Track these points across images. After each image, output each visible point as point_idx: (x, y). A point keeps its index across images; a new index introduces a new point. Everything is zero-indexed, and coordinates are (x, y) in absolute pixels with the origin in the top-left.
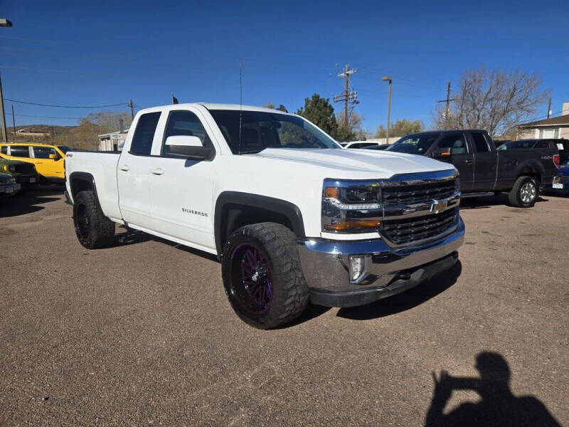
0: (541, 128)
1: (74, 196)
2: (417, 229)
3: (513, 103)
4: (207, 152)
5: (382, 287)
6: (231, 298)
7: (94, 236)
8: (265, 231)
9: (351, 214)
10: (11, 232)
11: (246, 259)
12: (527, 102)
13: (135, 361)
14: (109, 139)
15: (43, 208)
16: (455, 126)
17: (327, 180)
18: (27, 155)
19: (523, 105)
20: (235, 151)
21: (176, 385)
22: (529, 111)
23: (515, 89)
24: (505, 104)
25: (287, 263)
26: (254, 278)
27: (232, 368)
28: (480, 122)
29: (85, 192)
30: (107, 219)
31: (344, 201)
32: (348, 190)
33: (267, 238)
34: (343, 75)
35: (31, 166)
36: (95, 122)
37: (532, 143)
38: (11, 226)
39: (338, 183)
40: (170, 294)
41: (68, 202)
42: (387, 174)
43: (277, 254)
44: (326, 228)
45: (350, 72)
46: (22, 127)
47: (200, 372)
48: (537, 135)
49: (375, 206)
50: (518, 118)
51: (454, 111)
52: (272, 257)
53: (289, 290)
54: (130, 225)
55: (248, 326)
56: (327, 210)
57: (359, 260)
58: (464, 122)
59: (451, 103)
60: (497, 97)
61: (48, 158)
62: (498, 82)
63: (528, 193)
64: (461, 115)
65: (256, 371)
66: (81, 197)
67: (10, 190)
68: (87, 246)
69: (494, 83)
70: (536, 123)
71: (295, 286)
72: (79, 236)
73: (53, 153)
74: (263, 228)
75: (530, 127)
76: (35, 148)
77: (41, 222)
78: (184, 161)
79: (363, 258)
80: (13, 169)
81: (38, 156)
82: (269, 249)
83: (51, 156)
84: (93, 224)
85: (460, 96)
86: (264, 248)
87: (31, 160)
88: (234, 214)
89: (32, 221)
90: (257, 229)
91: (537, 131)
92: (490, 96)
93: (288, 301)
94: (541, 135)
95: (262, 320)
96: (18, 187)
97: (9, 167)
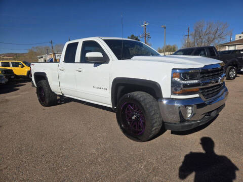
0: (229, 46)
1: (36, 83)
2: (213, 91)
3: (217, 36)
4: (105, 60)
5: (200, 120)
6: (121, 128)
7: (47, 101)
8: (139, 96)
9: (185, 85)
10: (7, 100)
11: (128, 109)
12: (223, 35)
13: (84, 161)
14: (42, 58)
15: (19, 89)
16: (192, 46)
17: (173, 69)
18: (9, 66)
19: (221, 36)
20: (119, 58)
21: (108, 173)
22: (223, 39)
23: (218, 29)
24: (213, 36)
25: (152, 111)
26: (133, 118)
27: (132, 162)
28: (203, 44)
29: (42, 81)
30: (53, 93)
31: (182, 79)
32: (183, 74)
33: (141, 99)
34: (143, 26)
35: (11, 71)
36: (35, 51)
37: (229, 52)
38: (7, 98)
39: (178, 70)
40: (89, 126)
41: (33, 86)
42: (201, 65)
43: (148, 106)
44: (173, 93)
45: (146, 25)
46: (3, 54)
47: (117, 165)
48: (227, 49)
49: (196, 81)
50: (219, 42)
51: (191, 39)
52: (145, 108)
53: (154, 124)
54: (65, 95)
55: (132, 141)
56: (174, 84)
57: (190, 108)
58: (196, 44)
59: (190, 36)
60: (209, 33)
61: (18, 67)
62: (210, 27)
63: (233, 73)
64: (194, 42)
65: (145, 164)
66: (40, 83)
67: (3, 82)
68: (44, 106)
69: (208, 27)
70: (226, 44)
71: (156, 121)
72: (40, 101)
73: (20, 64)
74: (138, 94)
75: (224, 45)
76: (12, 63)
77: (20, 95)
78: (93, 64)
79: (192, 107)
80: (3, 72)
81: (13, 66)
82: (143, 104)
83: (20, 66)
84: (47, 95)
85: (194, 33)
86: (140, 104)
87: (11, 68)
88: (121, 88)
89: (16, 95)
90: (135, 95)
91: (227, 47)
92: (207, 33)
93: (154, 129)
94: (229, 48)
95: (139, 138)
96: (7, 80)
97: (2, 72)
